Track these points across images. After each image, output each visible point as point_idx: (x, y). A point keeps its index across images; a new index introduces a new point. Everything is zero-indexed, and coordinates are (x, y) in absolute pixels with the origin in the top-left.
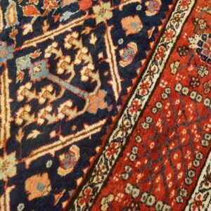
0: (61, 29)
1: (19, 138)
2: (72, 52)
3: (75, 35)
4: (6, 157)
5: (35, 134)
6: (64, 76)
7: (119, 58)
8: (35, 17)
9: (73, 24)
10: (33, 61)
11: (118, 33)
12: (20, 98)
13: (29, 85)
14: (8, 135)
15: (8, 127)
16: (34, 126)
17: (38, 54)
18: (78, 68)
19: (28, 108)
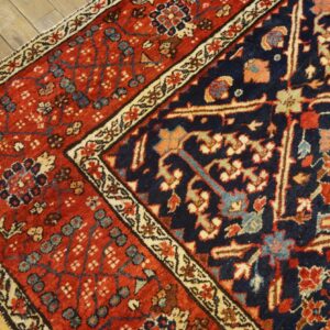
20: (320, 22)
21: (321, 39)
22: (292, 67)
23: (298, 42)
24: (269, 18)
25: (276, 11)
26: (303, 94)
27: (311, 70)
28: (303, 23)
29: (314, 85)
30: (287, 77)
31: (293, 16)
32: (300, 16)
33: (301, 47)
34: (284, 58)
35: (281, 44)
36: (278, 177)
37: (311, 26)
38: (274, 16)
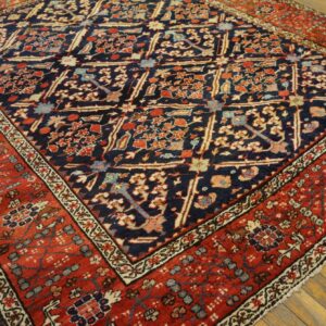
0: (262, 103)
1: (214, 153)
2: (267, 117)
3: (272, 108)
4: (201, 160)
5: (227, 153)
6: (258, 128)
7: (302, 128)
8: (243, 93)
9: (272, 102)
10: (235, 115)
11: (305, 114)
12: (221, 132)
13: (229, 127)
14: (207, 148)
15: (208, 144)
16: (227, 149)
17: (241, 112)
18: (269, 127)
19: (226, 139)
20: (281, 138)
21: (280, 128)
22: (297, 115)
23: (294, 128)
24: (316, 138)
25: (312, 143)
26: (289, 104)
27: (285, 114)
28: (293, 137)
29: (282, 108)
30: (299, 111)
31: (300, 140)
32: (295, 141)
33: (292, 125)
34: (302, 119)
35: (306, 125)
36: (297, 76)
37: (286, 135)
38: (313, 140)
